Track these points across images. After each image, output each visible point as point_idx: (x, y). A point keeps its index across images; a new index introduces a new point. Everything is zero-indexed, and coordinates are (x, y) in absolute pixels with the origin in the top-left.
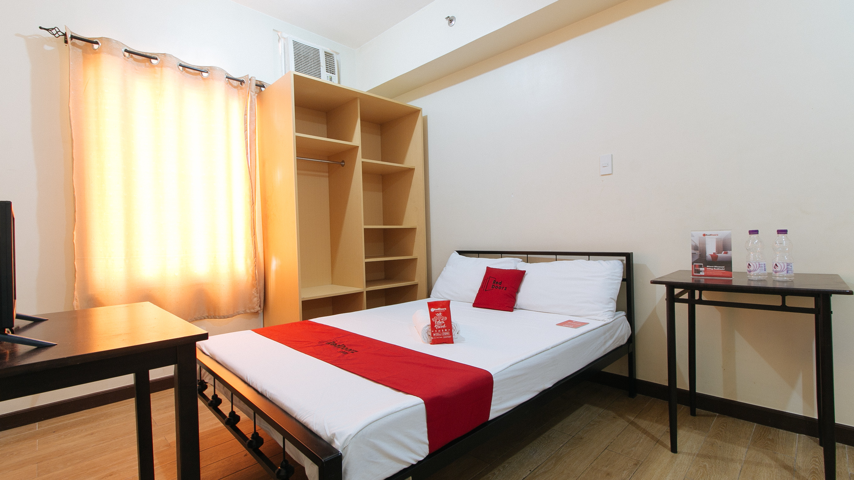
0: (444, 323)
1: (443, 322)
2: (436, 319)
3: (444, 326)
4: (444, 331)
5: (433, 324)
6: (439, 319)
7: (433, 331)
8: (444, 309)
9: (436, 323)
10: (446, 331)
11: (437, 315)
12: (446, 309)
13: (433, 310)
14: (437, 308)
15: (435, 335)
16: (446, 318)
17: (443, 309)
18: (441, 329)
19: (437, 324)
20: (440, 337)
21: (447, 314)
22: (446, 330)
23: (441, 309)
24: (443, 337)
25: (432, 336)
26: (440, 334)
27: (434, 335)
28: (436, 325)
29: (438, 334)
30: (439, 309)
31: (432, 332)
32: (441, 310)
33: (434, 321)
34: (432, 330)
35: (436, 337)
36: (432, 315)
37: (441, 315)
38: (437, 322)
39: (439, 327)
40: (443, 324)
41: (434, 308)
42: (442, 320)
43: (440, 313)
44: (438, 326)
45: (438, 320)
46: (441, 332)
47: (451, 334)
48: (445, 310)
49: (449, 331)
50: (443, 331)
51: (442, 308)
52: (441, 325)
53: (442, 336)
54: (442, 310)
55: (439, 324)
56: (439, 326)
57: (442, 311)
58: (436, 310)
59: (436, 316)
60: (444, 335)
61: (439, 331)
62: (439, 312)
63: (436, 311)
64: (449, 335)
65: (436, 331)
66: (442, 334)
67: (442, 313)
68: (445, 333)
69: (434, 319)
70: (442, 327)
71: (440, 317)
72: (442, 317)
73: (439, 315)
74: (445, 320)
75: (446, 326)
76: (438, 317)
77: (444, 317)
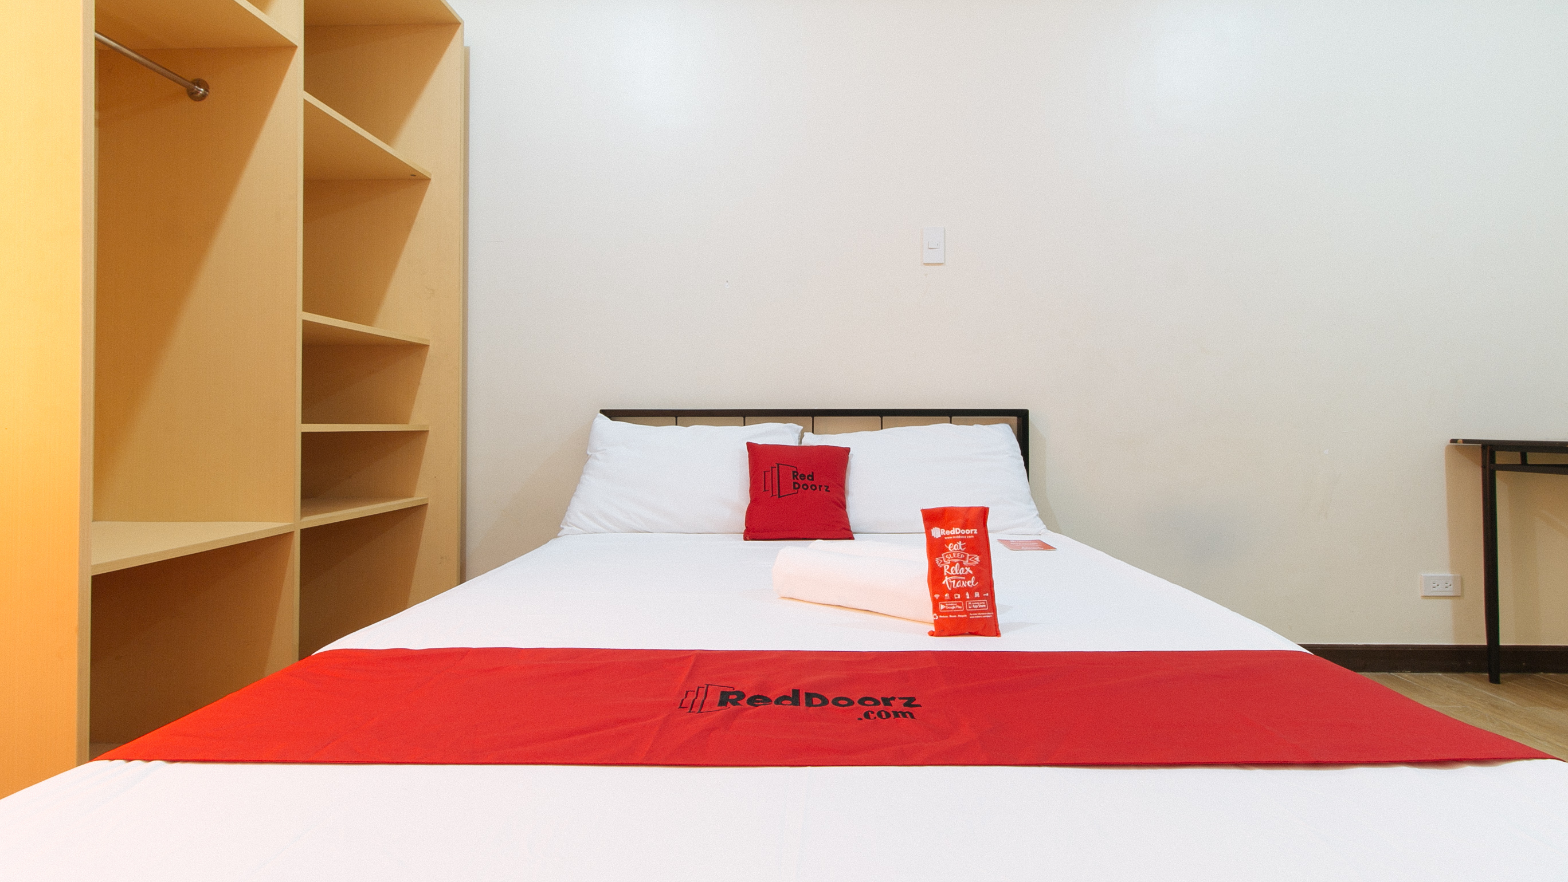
0: (971, 572)
1: (968, 570)
2: (947, 559)
3: (971, 583)
4: (972, 598)
5: (936, 576)
6: (954, 561)
7: (937, 596)
8: (972, 530)
9: (945, 571)
10: (977, 598)
11: (949, 548)
12: (976, 532)
13: (937, 532)
14: (950, 529)
15: (945, 609)
16: (977, 558)
17: (968, 531)
18: (961, 591)
19: (949, 576)
20: (961, 613)
21: (979, 546)
22: (977, 595)
23: (963, 532)
24: (969, 616)
25: (936, 609)
26: (959, 604)
27: (942, 607)
28: (946, 577)
29: (953, 607)
30: (955, 531)
31: (935, 599)
32: (960, 534)
33: (940, 566)
34: (934, 593)
35: (948, 614)
36: (936, 548)
37: (960, 548)
38: (949, 570)
39: (958, 586)
40: (968, 577)
41: (941, 527)
42: (966, 563)
44: (954, 582)
45: (953, 564)
46: (963, 598)
47: (993, 608)
48: (973, 534)
49: (986, 597)
50: (968, 597)
51: (965, 529)
52: (961, 580)
53: (965, 612)
54: (965, 534)
55: (953, 574)
56: (957, 580)
57: (963, 537)
58: (948, 532)
59: (947, 550)
60: (968, 609)
61: (957, 596)
62: (956, 539)
63: (949, 538)
64: (988, 613)
65: (946, 595)
66: (965, 606)
67: (965, 544)
68: (975, 603)
69: (942, 561)
70: (965, 586)
71: (958, 555)
72: (964, 554)
73: (955, 548)
74: (974, 565)
75: (977, 583)
76: (952, 554)
77: (970, 557)
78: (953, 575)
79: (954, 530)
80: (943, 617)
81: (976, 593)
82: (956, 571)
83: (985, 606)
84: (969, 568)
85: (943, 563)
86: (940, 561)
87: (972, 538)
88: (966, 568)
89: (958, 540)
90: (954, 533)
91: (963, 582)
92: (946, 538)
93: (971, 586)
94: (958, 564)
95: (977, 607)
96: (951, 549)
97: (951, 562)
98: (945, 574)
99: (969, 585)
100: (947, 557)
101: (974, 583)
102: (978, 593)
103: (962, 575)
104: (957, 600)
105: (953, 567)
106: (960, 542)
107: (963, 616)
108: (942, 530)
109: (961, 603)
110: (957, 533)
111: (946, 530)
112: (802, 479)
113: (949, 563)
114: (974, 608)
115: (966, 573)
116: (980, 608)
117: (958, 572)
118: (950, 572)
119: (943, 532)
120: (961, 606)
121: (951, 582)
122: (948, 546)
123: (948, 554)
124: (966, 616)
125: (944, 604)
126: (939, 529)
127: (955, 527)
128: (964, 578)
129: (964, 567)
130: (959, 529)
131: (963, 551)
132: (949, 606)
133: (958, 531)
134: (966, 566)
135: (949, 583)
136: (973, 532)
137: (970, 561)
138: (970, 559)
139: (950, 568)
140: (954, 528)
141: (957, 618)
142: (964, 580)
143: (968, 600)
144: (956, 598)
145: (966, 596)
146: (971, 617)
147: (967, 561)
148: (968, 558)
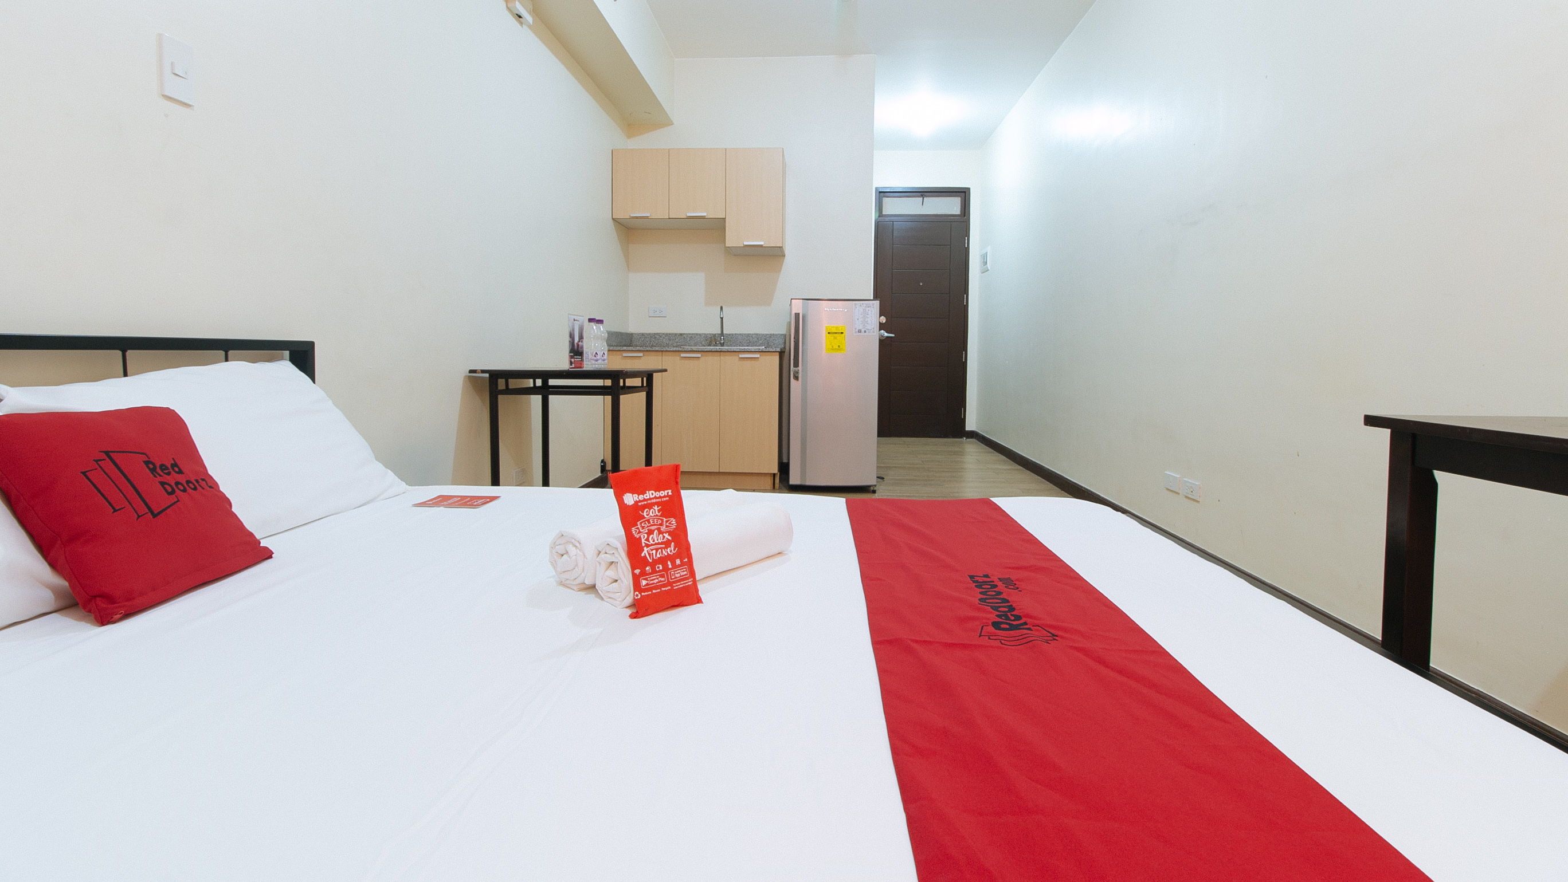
0: (670, 538)
1: (666, 535)
2: (643, 528)
3: (671, 550)
4: (674, 566)
5: (634, 547)
6: (653, 528)
7: (637, 571)
8: (666, 492)
9: (643, 541)
10: (679, 566)
11: (645, 514)
12: (670, 494)
13: (629, 499)
14: (643, 493)
15: (647, 584)
17: (663, 493)
18: (663, 560)
19: (647, 546)
20: (664, 586)
21: (674, 507)
22: (678, 562)
23: (657, 494)
24: (672, 587)
25: (637, 586)
26: (662, 576)
27: (644, 582)
28: (645, 548)
29: (655, 580)
30: (650, 494)
31: (634, 574)
32: (655, 498)
34: (633, 568)
35: (650, 589)
36: (630, 517)
37: (657, 513)
38: (647, 540)
39: (658, 556)
40: (667, 544)
41: (632, 493)
42: (663, 528)
43: (656, 508)
44: (654, 552)
45: (650, 532)
46: (666, 569)
47: (692, 573)
48: (668, 496)
49: (685, 563)
50: (670, 567)
51: (659, 491)
52: (661, 548)
53: (669, 584)
54: (660, 497)
56: (657, 550)
57: (658, 500)
58: (641, 497)
59: (643, 517)
60: (671, 579)
61: (658, 567)
62: (651, 503)
63: (643, 503)
64: (688, 581)
65: (647, 568)
66: (667, 576)
67: (660, 507)
68: (678, 572)
69: (638, 531)
70: (666, 554)
71: (655, 521)
72: (660, 519)
73: (651, 514)
74: (672, 530)
75: (676, 549)
76: (648, 521)
77: (667, 522)
78: (652, 545)
79: (648, 494)
80: (646, 593)
81: (676, 561)
82: (656, 539)
83: (685, 573)
84: (667, 534)
85: (640, 532)
86: (636, 531)
87: (666, 500)
88: (664, 534)
89: (654, 504)
90: (648, 497)
91: (663, 550)
92: (640, 504)
93: (672, 554)
94: (656, 531)
95: (679, 575)
96: (647, 515)
97: (648, 530)
98: (643, 545)
99: (669, 553)
100: (643, 525)
101: (674, 550)
102: (680, 560)
103: (662, 543)
104: (660, 571)
105: (652, 536)
106: (656, 506)
107: (667, 589)
108: (634, 495)
109: (663, 574)
110: (651, 496)
111: (639, 495)
112: (166, 474)
113: (647, 531)
114: (677, 578)
115: (665, 540)
116: (683, 576)
117: (658, 540)
118: (649, 542)
119: (636, 497)
120: (664, 577)
121: (651, 552)
122: (643, 512)
123: (644, 521)
124: (670, 588)
125: (646, 579)
126: (631, 495)
127: (649, 491)
128: (664, 546)
129: (662, 533)
130: (653, 492)
131: (660, 516)
132: (651, 580)
133: (652, 494)
134: (664, 532)
135: (649, 554)
136: (668, 493)
137: (667, 526)
138: (667, 524)
139: (648, 537)
140: (647, 492)
141: (661, 591)
142: (664, 548)
143: (670, 569)
144: (657, 570)
145: (668, 565)
146: (675, 588)
147: (665, 527)
148: (665, 523)
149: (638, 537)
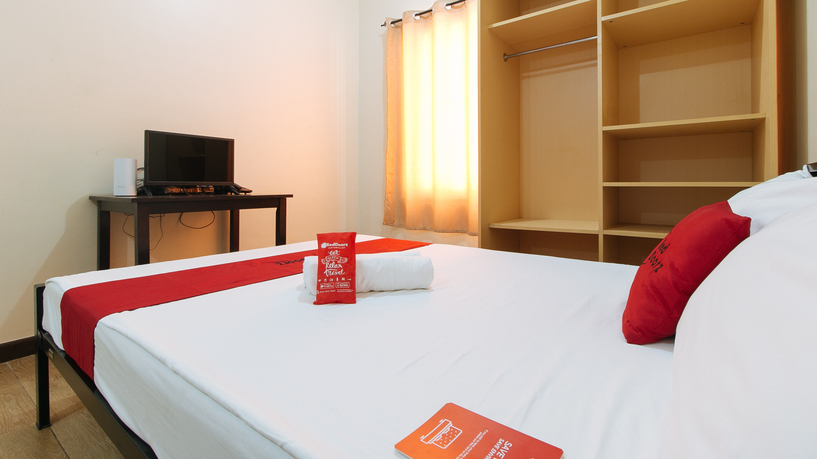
0: (341, 267)
1: (340, 265)
2: (328, 260)
3: (341, 272)
4: (340, 280)
5: (321, 269)
6: (333, 260)
7: (320, 280)
8: (344, 244)
9: (327, 266)
10: (343, 281)
11: (330, 253)
12: (347, 245)
13: (324, 245)
14: (332, 243)
15: (323, 288)
17: (342, 245)
18: (334, 277)
19: (328, 269)
20: (332, 289)
21: (349, 253)
23: (339, 245)
24: (337, 291)
25: (318, 288)
27: (322, 286)
28: (327, 270)
29: (328, 286)
30: (335, 244)
31: (318, 282)
32: (338, 246)
34: (318, 279)
35: (324, 290)
36: (323, 254)
37: (337, 253)
38: (329, 266)
39: (332, 274)
40: (339, 269)
41: (327, 243)
42: (338, 261)
43: (337, 251)
44: (330, 272)
45: (331, 262)
46: (335, 281)
47: (353, 286)
48: (345, 246)
49: (349, 281)
52: (335, 271)
53: (335, 289)
54: (341, 247)
56: (332, 271)
57: (339, 248)
58: (330, 245)
59: (329, 255)
60: (337, 287)
61: (331, 280)
62: (335, 248)
63: (330, 248)
64: (349, 290)
65: (325, 280)
66: (335, 285)
67: (340, 251)
68: (341, 284)
69: (325, 261)
70: (337, 274)
71: (335, 257)
73: (333, 254)
74: (344, 263)
75: (344, 273)
76: (331, 257)
77: (342, 259)
78: (330, 268)
79: (334, 244)
80: (322, 292)
81: (342, 278)
82: (333, 266)
83: (347, 285)
84: (341, 265)
85: (326, 262)
86: (324, 261)
87: (344, 249)
88: (339, 265)
90: (334, 245)
91: (336, 272)
92: (329, 248)
93: (340, 274)
94: (334, 262)
95: (342, 286)
96: (331, 254)
98: (326, 268)
99: (339, 274)
100: (328, 258)
101: (342, 273)
102: (344, 278)
103: (336, 269)
104: (331, 282)
105: (331, 264)
106: (337, 250)
107: (333, 291)
108: (327, 244)
109: (333, 284)
110: (336, 245)
111: (330, 244)
113: (329, 262)
114: (340, 287)
115: (338, 267)
117: (334, 266)
119: (328, 245)
120: (333, 285)
122: (330, 252)
123: (329, 257)
124: (335, 291)
125: (323, 285)
126: (326, 243)
128: (337, 270)
129: (338, 264)
130: (337, 244)
131: (338, 256)
132: (326, 286)
133: (336, 244)
134: (339, 264)
135: (328, 273)
136: (345, 245)
137: (341, 261)
139: (329, 264)
140: (334, 243)
141: (330, 293)
142: (337, 271)
143: (338, 281)
144: (330, 281)
145: (336, 279)
146: (338, 292)
147: (340, 261)
148: (341, 259)
149: (324, 264)
